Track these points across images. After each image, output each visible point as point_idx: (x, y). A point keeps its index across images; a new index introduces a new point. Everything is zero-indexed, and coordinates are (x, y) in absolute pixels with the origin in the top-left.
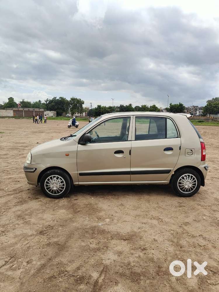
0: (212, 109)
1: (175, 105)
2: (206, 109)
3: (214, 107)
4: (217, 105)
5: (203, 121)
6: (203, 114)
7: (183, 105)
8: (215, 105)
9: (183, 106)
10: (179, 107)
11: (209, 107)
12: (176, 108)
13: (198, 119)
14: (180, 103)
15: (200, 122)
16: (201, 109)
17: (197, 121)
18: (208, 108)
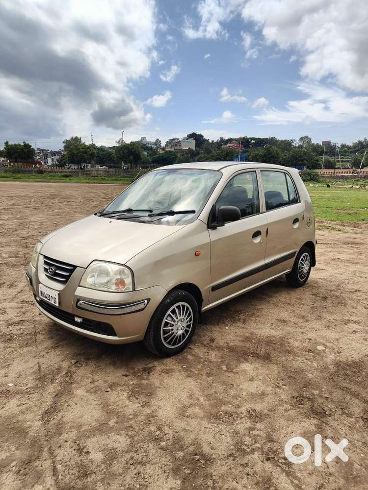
0: (80, 156)
1: (15, 145)
2: (70, 154)
3: (82, 152)
4: (86, 150)
5: (70, 176)
6: (60, 163)
7: (31, 146)
8: (84, 150)
9: (32, 148)
10: (24, 150)
11: (76, 153)
12: (19, 150)
13: (61, 172)
14: (24, 142)
15: (66, 176)
16: (54, 154)
17: (60, 174)
18: (74, 154)
